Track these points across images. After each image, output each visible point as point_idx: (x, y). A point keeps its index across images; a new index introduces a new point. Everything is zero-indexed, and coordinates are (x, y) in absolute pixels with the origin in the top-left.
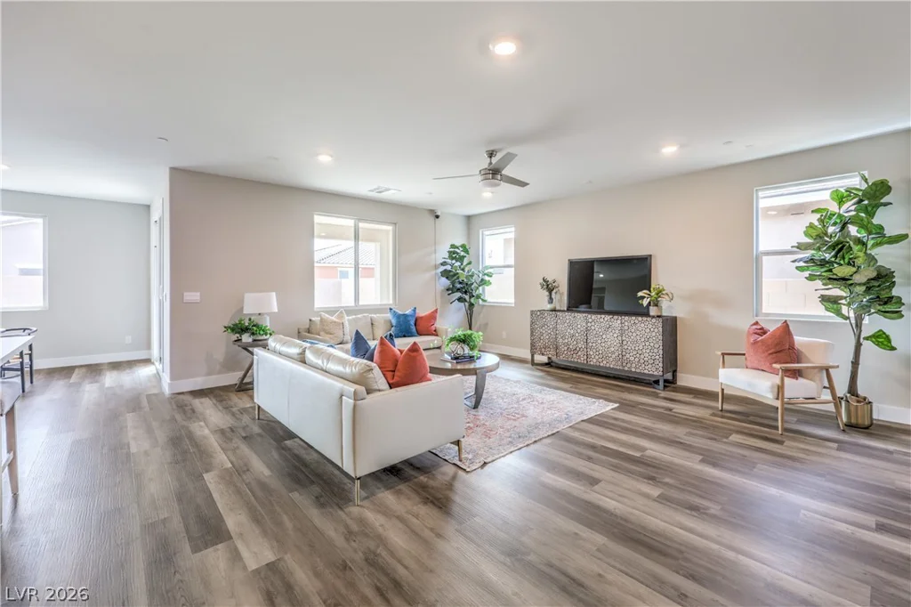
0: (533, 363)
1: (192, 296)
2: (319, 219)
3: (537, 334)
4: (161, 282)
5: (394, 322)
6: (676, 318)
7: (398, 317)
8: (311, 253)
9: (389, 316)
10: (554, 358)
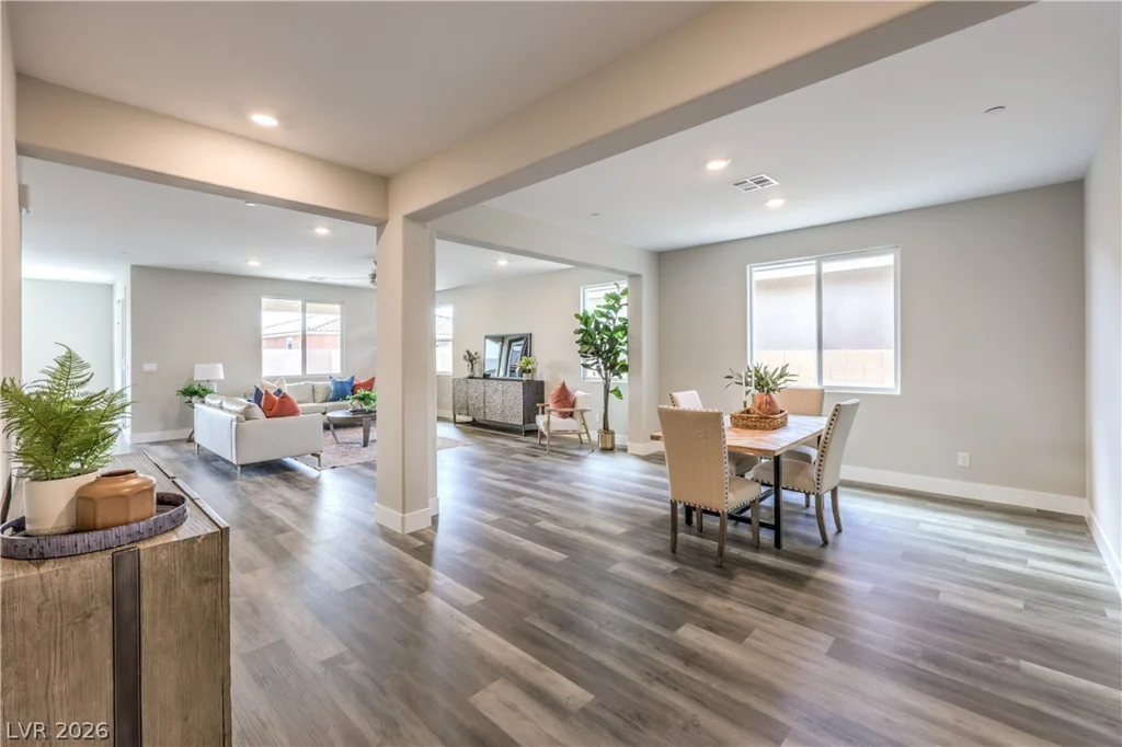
0: (455, 422)
1: (150, 367)
2: (265, 301)
3: (456, 397)
4: (124, 355)
5: (332, 388)
6: (542, 383)
7: (336, 383)
8: (258, 329)
9: (329, 383)
10: (477, 418)
